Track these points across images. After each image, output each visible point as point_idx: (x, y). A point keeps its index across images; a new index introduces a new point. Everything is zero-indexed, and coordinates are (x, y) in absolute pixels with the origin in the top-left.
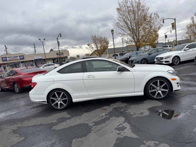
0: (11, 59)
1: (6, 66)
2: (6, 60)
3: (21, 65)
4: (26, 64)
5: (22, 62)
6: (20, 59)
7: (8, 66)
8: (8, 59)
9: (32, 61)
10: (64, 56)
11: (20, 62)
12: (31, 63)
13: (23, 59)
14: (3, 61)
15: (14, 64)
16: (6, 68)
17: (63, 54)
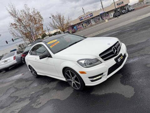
0: (85, 18)
1: (83, 23)
2: (82, 20)
3: (92, 20)
4: (95, 19)
5: (92, 18)
6: (90, 16)
7: (84, 23)
8: (83, 18)
9: (99, 16)
10: (125, 4)
11: (90, 18)
12: (98, 17)
13: (92, 16)
14: (81, 20)
15: (87, 21)
16: (83, 25)
17: (123, 3)
